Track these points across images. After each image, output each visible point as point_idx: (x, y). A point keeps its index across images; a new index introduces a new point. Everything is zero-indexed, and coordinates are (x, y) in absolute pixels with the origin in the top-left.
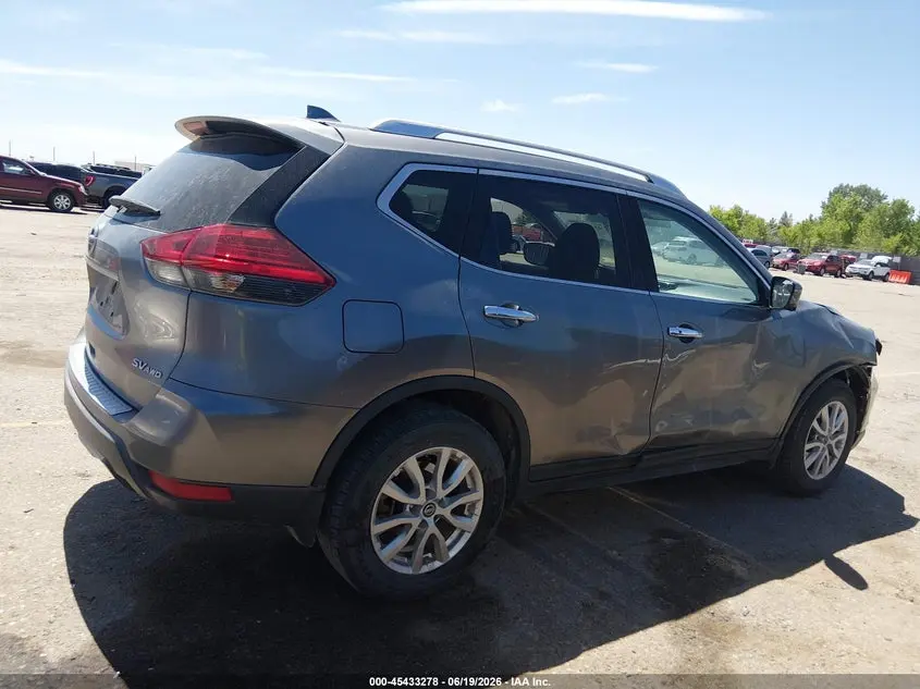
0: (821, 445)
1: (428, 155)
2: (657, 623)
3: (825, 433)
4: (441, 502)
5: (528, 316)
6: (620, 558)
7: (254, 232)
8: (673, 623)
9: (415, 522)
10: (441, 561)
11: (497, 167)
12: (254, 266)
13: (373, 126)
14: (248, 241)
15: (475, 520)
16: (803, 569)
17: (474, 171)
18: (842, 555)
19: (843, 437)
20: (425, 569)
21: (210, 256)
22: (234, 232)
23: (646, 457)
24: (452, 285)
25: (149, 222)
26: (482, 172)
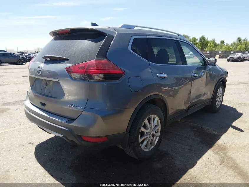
0: (219, 99)
1: (136, 34)
2: (208, 150)
3: (219, 96)
4: (152, 130)
5: (166, 75)
6: (187, 136)
7: (103, 61)
8: (211, 149)
9: (148, 136)
10: (153, 146)
11: (151, 35)
12: (106, 71)
13: (120, 27)
14: (102, 64)
15: (159, 133)
16: (228, 129)
17: (146, 37)
18: (233, 125)
19: (222, 96)
20: (151, 149)
21: (95, 70)
22: (98, 62)
23: (190, 109)
24: (149, 69)
25: (65, 62)
26: (148, 37)
